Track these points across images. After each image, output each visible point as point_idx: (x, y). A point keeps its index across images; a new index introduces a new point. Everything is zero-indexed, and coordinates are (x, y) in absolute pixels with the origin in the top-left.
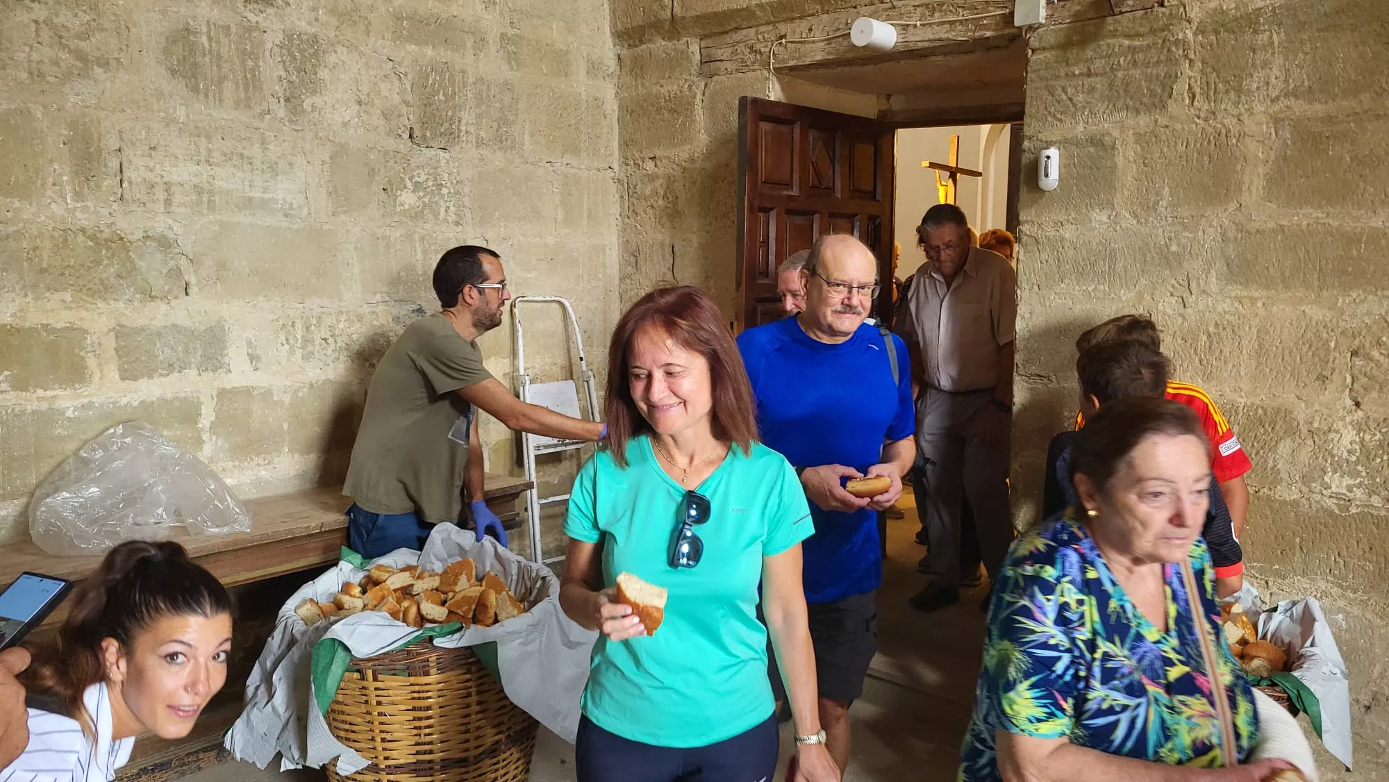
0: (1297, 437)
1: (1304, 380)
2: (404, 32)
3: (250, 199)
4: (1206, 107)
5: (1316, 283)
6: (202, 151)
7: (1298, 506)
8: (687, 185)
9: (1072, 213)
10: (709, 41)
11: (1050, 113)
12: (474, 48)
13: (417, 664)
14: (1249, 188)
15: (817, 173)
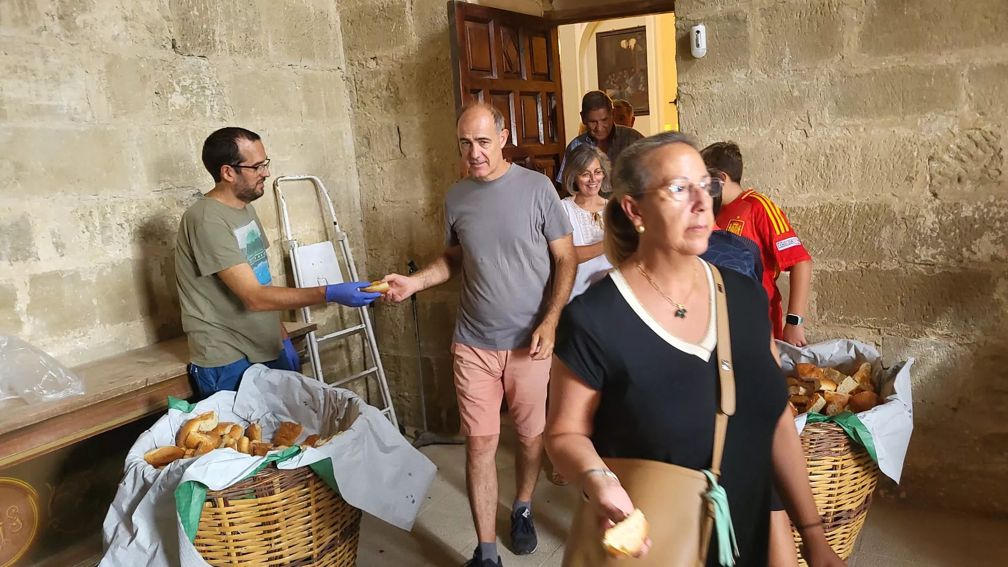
0: (894, 224)
1: (897, 181)
3: (38, 107)
5: (901, 110)
7: (898, 274)
8: (405, 77)
9: (718, 74)
13: (263, 487)
14: (848, 43)
15: (509, 61)
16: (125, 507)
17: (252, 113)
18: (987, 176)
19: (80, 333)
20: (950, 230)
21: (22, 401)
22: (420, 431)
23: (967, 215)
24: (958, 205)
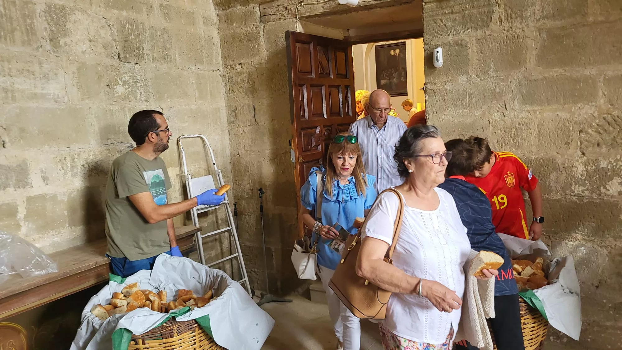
0: (559, 171)
1: (560, 145)
2: (110, 4)
3: (35, 94)
4: (507, 25)
5: (562, 101)
6: (5, 69)
7: (561, 202)
8: (259, 76)
9: (450, 77)
10: (264, 5)
11: (435, 32)
12: (147, 11)
13: (167, 332)
14: (529, 61)
15: (322, 66)
16: (81, 344)
17: (165, 97)
18: (615, 143)
19: (56, 232)
20: (593, 176)
21: (19, 275)
22: (264, 293)
23: (603, 166)
24: (597, 160)
